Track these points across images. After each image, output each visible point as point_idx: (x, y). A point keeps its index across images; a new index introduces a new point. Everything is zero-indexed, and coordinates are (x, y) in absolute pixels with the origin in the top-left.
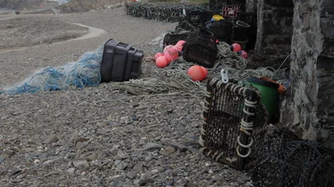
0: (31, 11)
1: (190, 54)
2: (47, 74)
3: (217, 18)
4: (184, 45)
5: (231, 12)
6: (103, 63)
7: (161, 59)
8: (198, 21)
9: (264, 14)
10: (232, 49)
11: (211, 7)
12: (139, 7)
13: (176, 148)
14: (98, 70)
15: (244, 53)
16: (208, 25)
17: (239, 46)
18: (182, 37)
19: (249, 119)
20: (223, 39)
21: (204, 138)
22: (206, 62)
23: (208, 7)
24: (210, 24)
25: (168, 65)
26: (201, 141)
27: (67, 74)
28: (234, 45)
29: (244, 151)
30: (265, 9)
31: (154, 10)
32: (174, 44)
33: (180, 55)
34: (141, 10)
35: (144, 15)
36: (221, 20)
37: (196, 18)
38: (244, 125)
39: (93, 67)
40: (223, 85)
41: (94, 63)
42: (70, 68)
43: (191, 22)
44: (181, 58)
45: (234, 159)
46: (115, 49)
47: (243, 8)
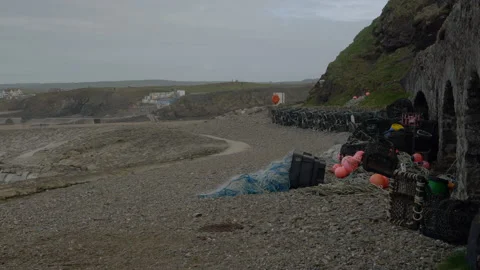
0: (117, 118)
1: (370, 164)
2: (244, 180)
3: (396, 127)
4: (363, 155)
5: (412, 121)
6: (291, 170)
7: (339, 170)
8: (374, 131)
9: (444, 123)
10: (413, 160)
11: (389, 114)
12: (291, 113)
13: (371, 220)
14: (287, 177)
15: (425, 163)
16: (387, 135)
17: (419, 156)
18: (360, 148)
19: (420, 195)
20: (403, 149)
21: (390, 211)
22: (387, 172)
23: (385, 114)
24: (389, 134)
25: (348, 175)
26: (388, 214)
27: (260, 180)
28: (415, 155)
29: (418, 216)
30: (444, 118)
31: (311, 116)
32: (353, 154)
33: (359, 165)
34: (293, 117)
35: (297, 122)
36: (401, 130)
37: (373, 127)
38: (417, 199)
39: (281, 174)
40: (403, 174)
41: (282, 170)
42: (262, 174)
43: (367, 132)
44: (361, 168)
45: (412, 223)
46: (302, 158)
47: (426, 116)
